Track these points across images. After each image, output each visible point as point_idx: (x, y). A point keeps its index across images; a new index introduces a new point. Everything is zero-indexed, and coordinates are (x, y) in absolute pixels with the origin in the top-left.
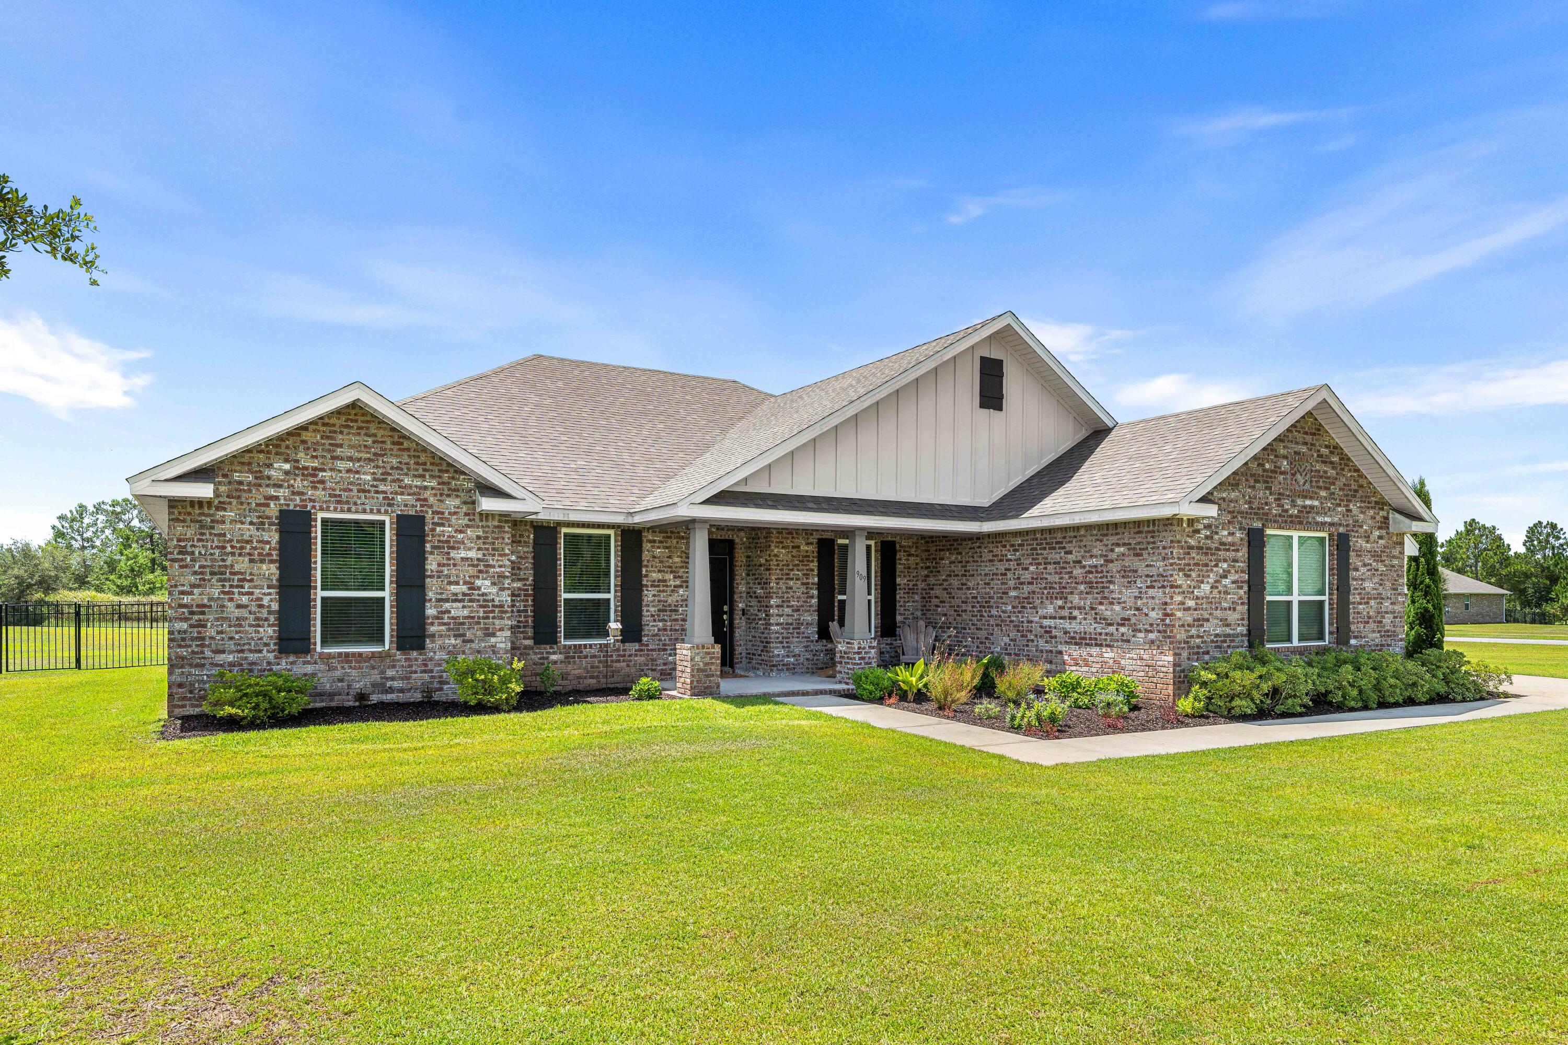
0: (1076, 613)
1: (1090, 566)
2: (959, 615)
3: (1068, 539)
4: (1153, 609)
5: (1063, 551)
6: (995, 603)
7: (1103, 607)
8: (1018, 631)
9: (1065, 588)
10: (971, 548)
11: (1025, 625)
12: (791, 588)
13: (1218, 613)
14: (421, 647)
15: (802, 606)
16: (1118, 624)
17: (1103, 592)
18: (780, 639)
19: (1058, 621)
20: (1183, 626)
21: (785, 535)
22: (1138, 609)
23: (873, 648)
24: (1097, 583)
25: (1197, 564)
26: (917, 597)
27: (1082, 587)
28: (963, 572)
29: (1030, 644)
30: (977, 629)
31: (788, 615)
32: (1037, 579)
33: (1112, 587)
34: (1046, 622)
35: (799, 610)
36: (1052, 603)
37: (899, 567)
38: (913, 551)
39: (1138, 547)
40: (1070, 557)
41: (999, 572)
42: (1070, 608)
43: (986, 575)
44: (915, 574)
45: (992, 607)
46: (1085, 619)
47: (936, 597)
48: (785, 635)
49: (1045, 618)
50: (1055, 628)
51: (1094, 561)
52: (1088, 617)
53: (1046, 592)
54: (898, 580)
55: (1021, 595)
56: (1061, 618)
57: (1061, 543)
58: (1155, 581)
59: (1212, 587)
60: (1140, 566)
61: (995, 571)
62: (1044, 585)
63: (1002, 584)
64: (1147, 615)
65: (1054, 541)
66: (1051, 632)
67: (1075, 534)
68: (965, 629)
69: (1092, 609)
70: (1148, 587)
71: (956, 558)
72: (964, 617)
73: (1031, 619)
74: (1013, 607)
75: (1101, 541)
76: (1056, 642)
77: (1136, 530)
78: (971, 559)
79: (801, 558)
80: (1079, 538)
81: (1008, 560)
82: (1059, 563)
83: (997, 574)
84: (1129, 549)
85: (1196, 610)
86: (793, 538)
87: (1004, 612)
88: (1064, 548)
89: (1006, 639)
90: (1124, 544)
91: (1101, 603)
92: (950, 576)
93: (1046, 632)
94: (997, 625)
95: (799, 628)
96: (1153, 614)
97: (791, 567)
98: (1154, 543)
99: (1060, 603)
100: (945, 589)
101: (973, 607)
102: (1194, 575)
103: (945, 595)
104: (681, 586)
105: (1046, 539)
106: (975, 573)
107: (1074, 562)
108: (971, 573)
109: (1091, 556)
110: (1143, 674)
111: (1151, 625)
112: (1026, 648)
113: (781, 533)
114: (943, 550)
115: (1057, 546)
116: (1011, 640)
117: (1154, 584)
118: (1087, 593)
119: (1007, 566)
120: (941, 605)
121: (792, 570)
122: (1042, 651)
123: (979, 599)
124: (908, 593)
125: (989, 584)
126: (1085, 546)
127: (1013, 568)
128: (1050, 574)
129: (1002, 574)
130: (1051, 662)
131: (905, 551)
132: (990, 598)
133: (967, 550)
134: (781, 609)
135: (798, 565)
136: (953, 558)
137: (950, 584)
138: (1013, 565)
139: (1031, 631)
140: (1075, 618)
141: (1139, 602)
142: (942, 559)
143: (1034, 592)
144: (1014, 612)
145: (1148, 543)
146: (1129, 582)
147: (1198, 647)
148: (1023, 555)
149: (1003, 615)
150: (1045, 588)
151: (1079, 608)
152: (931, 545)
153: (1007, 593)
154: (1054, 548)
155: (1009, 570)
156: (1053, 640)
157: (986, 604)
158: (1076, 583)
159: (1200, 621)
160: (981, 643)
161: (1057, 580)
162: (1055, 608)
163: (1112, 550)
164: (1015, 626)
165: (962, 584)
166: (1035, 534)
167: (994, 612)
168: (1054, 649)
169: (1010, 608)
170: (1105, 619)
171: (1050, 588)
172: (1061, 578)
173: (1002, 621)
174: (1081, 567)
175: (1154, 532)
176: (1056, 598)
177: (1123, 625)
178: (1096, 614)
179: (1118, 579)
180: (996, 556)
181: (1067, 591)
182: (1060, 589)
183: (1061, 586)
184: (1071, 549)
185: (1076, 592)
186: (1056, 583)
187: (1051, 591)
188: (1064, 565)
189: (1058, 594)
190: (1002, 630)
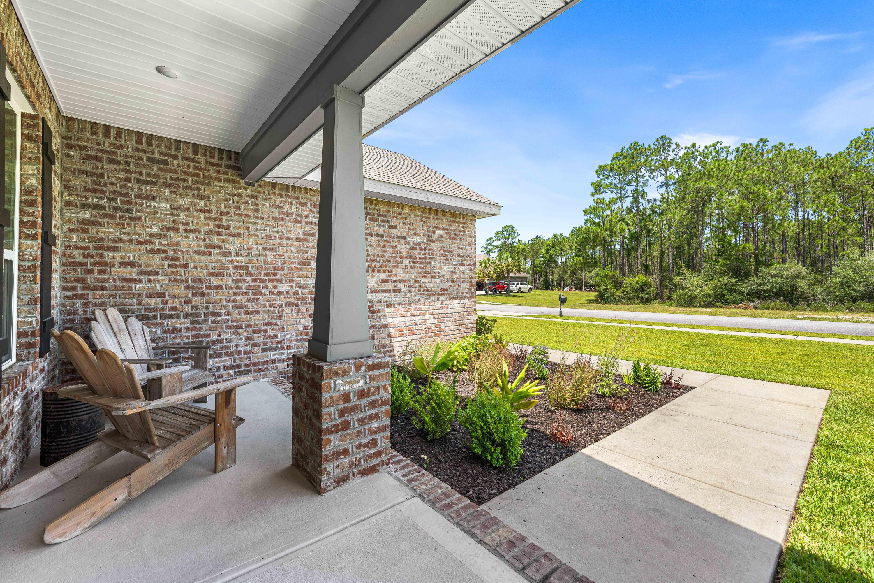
0: (400, 286)
1: (414, 243)
3: (391, 214)
4: (463, 281)
5: (386, 225)
6: (285, 275)
7: (426, 280)
9: (389, 261)
16: (439, 294)
17: (426, 267)
19: (381, 295)
22: (453, 282)
24: (420, 258)
27: (407, 262)
33: (433, 263)
36: (373, 276)
39: (453, 233)
42: (395, 281)
43: (267, 237)
45: (279, 281)
46: (410, 291)
50: (378, 302)
51: (417, 239)
52: (413, 289)
56: (387, 291)
57: (385, 216)
58: (465, 260)
60: (454, 247)
61: (285, 234)
63: (299, 251)
64: (459, 286)
66: (372, 307)
69: (417, 281)
70: (460, 265)
75: (424, 222)
77: (452, 219)
80: (403, 216)
82: (382, 236)
83: (288, 238)
84: (446, 233)
87: (302, 287)
88: (388, 221)
89: (307, 322)
90: (442, 229)
91: (424, 277)
94: (290, 305)
96: (463, 285)
98: (463, 231)
99: (383, 276)
106: (243, 232)
107: (399, 237)
109: (415, 234)
110: (457, 332)
111: (462, 293)
115: (380, 218)
117: (464, 262)
118: (411, 267)
123: (252, 270)
125: (272, 250)
126: (410, 224)
132: (275, 268)
140: (400, 291)
141: (454, 276)
145: (460, 231)
146: (447, 260)
149: (300, 291)
151: (404, 281)
153: (307, 264)
154: (377, 220)
155: (310, 234)
156: (376, 315)
158: (401, 257)
161: (380, 253)
162: (377, 282)
163: (434, 232)
167: (284, 287)
168: (377, 324)
169: (311, 282)
170: (427, 291)
171: (372, 261)
172: (384, 252)
173: (300, 298)
174: (405, 243)
175: (464, 223)
176: (379, 271)
177: (443, 294)
178: (420, 286)
179: (438, 257)
180: (286, 214)
181: (391, 264)
182: (383, 261)
183: (385, 259)
184: (395, 224)
185: (400, 266)
186: (378, 256)
187: (373, 264)
188: (388, 239)
189: (381, 266)
190: (299, 311)
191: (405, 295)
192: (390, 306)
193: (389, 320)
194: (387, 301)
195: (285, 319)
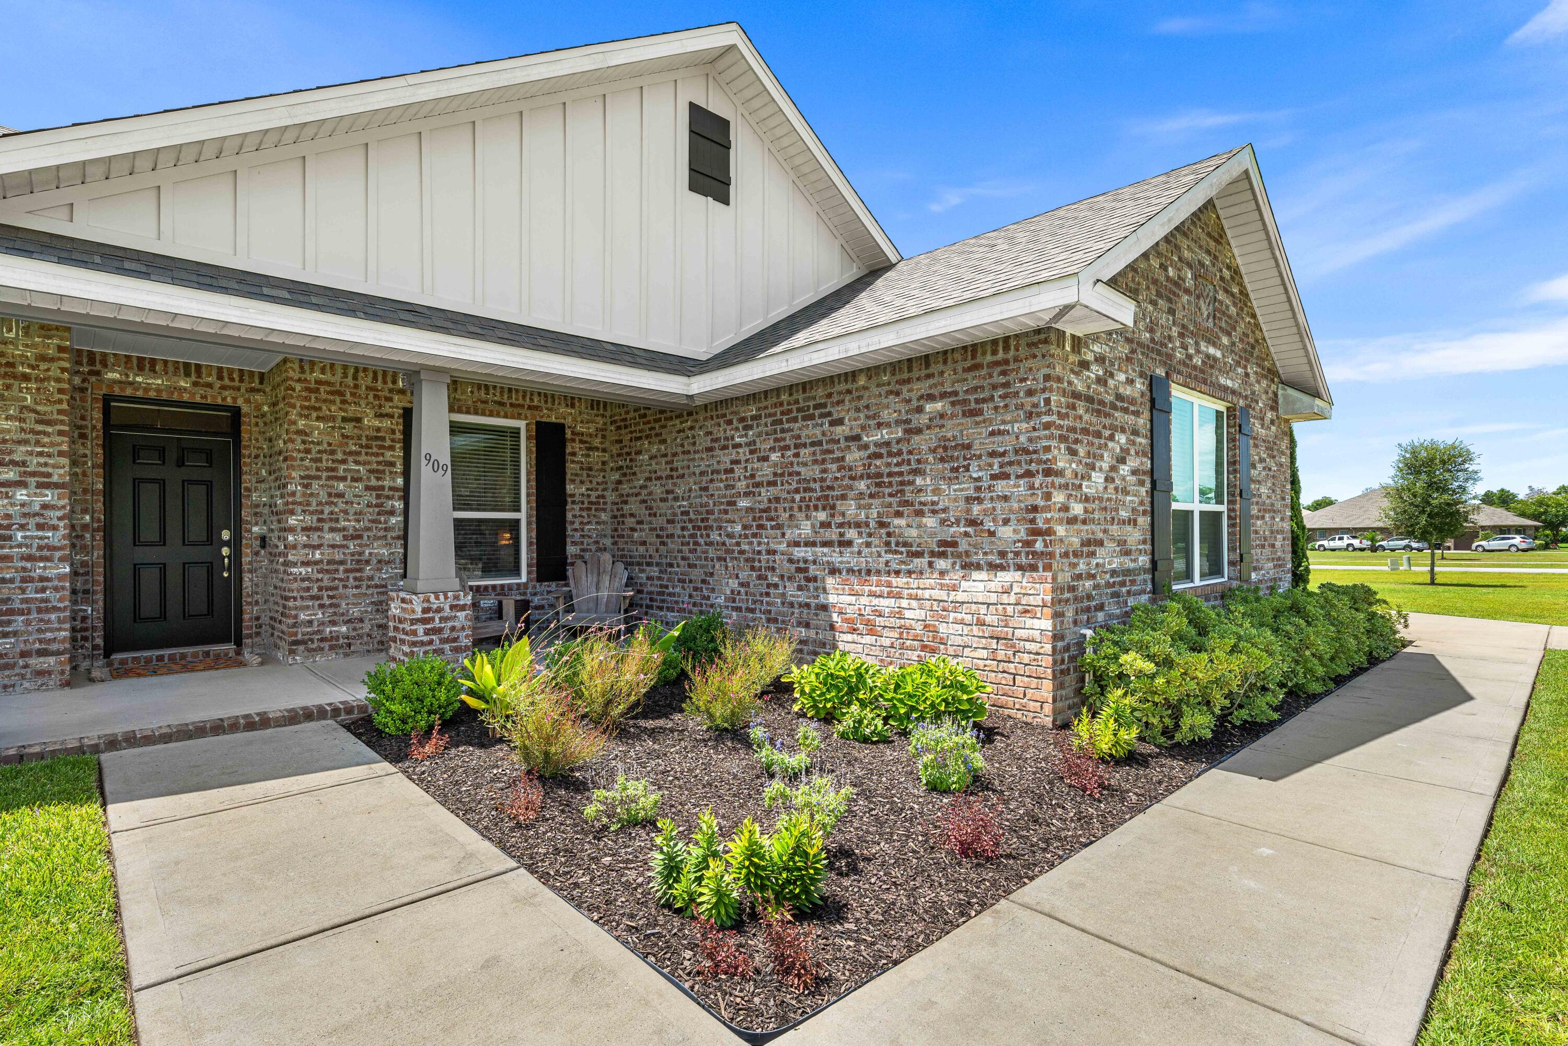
0: (851, 534)
1: (876, 444)
2: (663, 543)
3: (835, 398)
4: (1006, 522)
5: (826, 421)
6: (715, 520)
7: (902, 522)
8: (753, 568)
9: (831, 488)
10: (679, 432)
11: (764, 557)
12: (341, 495)
13: (1114, 529)
15: (369, 529)
16: (933, 554)
17: (902, 492)
18: (315, 591)
19: (819, 550)
20: (1066, 555)
21: (324, 396)
22: (972, 523)
23: (463, 608)
24: (890, 475)
25: (1085, 431)
26: (604, 516)
27: (862, 485)
28: (668, 472)
29: (772, 591)
30: (690, 566)
31: (333, 546)
32: (782, 475)
33: (919, 481)
34: (799, 553)
35: (360, 537)
36: (808, 518)
37: (571, 468)
38: (597, 442)
39: (972, 397)
40: (840, 431)
41: (722, 467)
42: (841, 525)
43: (702, 474)
44: (600, 479)
45: (711, 527)
46: (868, 545)
47: (632, 515)
48: (326, 583)
49: (797, 544)
50: (814, 562)
51: (884, 434)
52: (875, 541)
53: (797, 497)
54: (570, 488)
55: (757, 506)
56: (825, 544)
57: (824, 406)
58: (1011, 463)
59: (1106, 480)
60: (978, 435)
61: (716, 467)
62: (794, 485)
63: (727, 487)
64: (992, 534)
65: (811, 403)
66: (806, 570)
67: (849, 386)
68: (671, 565)
69: (882, 525)
70: (994, 477)
71: (659, 450)
72: (671, 546)
73: (773, 546)
74: (745, 527)
75: (898, 394)
76: (816, 589)
77: (968, 364)
78: (680, 449)
79: (364, 441)
80: (855, 394)
81: (739, 446)
82: (820, 443)
83: (718, 472)
84: (953, 404)
85: (1084, 522)
86: (343, 402)
87: (729, 535)
88: (829, 414)
89: (733, 583)
90: (943, 396)
91: (899, 514)
92: (650, 479)
93: (799, 570)
94: (719, 559)
95: (360, 570)
96: (1006, 532)
97: (340, 456)
98: (1006, 385)
99: (822, 516)
100: (644, 501)
101: (683, 529)
102: (1082, 452)
103: (642, 511)
104: (22, 484)
105: (797, 402)
106: (686, 471)
107: (847, 439)
108: (680, 471)
109: (879, 425)
110: (984, 654)
111: (1002, 554)
112: (765, 599)
113: (317, 391)
114: (640, 438)
115: (817, 412)
116: (742, 585)
117: (1007, 469)
118: (871, 496)
119: (733, 457)
120: (638, 527)
121: (344, 462)
122: (792, 605)
123: (692, 516)
124: (589, 509)
125: (706, 489)
126: (867, 407)
127: (743, 459)
128: (805, 464)
129: (727, 471)
130: (807, 625)
131: (581, 442)
132: (708, 512)
133: (674, 435)
134: (315, 536)
135: (358, 453)
136: (654, 450)
137: (650, 493)
138: (743, 453)
139: (773, 569)
140: (849, 543)
141: (976, 509)
142: (639, 453)
143: (777, 500)
144: (746, 536)
145: (994, 387)
146: (955, 470)
147: (1089, 597)
148: (759, 435)
149: (728, 541)
150: (797, 491)
151: (858, 525)
152: (623, 431)
153: (734, 504)
154: (812, 417)
155: (737, 462)
156: (811, 585)
157: (703, 525)
158: (852, 478)
159: (1092, 544)
160: (696, 589)
161: (818, 475)
162: (813, 526)
163: (920, 410)
164: (747, 560)
165: (668, 492)
166: (778, 396)
167: (715, 536)
168: (813, 602)
169: (738, 528)
170: (905, 544)
171: (805, 490)
172: (824, 471)
173: (728, 551)
174: (860, 448)
175: (1006, 362)
176: (816, 508)
177: (943, 555)
178: (889, 534)
179: (931, 464)
180: (716, 440)
181: (836, 493)
182: (822, 490)
183: (824, 484)
184: (841, 415)
185: (851, 494)
186: (815, 480)
187: (807, 495)
188: (830, 447)
189: (818, 499)
190: (727, 567)
191: (859, 553)
192: (834, 571)
193: (832, 599)
194: (828, 562)
195: (716, 577)
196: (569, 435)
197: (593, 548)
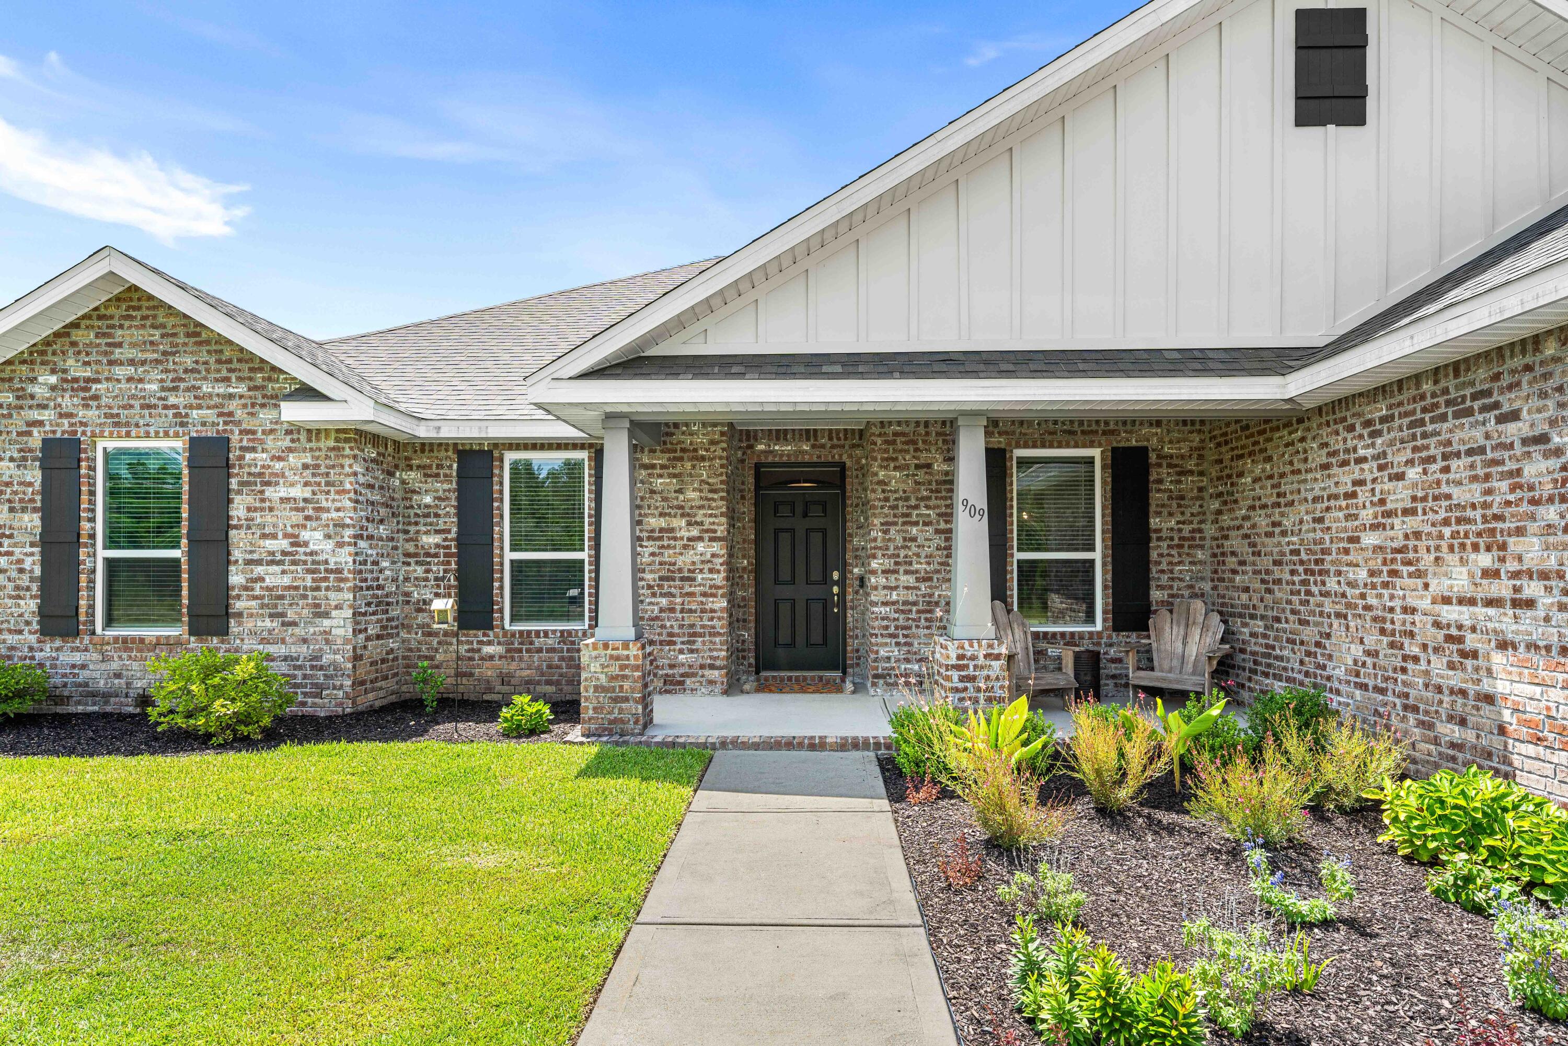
0: (1532, 589)
2: (1269, 591)
3: (1506, 380)
5: (1492, 416)
6: (1333, 562)
8: (1383, 631)
9: (1498, 518)
10: (1287, 445)
11: (1398, 616)
12: (914, 539)
14: (223, 632)
15: (938, 572)
18: (892, 630)
19: (1481, 611)
21: (900, 446)
23: (997, 657)
26: (1200, 555)
27: (1551, 513)
28: (1274, 499)
29: (1410, 666)
30: (1302, 622)
31: (907, 588)
32: (1424, 499)
34: (1450, 613)
35: (930, 579)
36: (1463, 562)
37: (1156, 497)
38: (1191, 465)
40: (1512, 430)
41: (1341, 490)
42: (1516, 575)
43: (1316, 500)
44: (1196, 509)
45: (1327, 572)
47: (1233, 553)
48: (901, 622)
49: (1447, 601)
50: (1474, 629)
53: (1447, 531)
54: (1154, 522)
55: (1389, 543)
56: (1490, 603)
57: (1488, 393)
61: (1334, 490)
62: (1442, 514)
63: (1348, 517)
65: (1468, 392)
66: (1460, 640)
67: (1528, 360)
68: (1278, 620)
71: (1264, 470)
72: (1278, 595)
73: (1411, 602)
74: (1372, 573)
76: (1477, 669)
78: (1288, 468)
79: (934, 487)
80: (1539, 370)
81: (1363, 460)
82: (1482, 450)
83: (1336, 497)
86: (916, 450)
87: (1351, 584)
88: (1497, 405)
89: (1357, 651)
92: (1253, 508)
93: (1449, 638)
94: (1338, 615)
95: (930, 611)
97: (913, 502)
99: (1485, 560)
100: (1247, 536)
101: (1293, 572)
103: (1243, 549)
104: (700, 539)
105: (1446, 391)
106: (1296, 497)
107: (1525, 442)
108: (1290, 497)
112: (1401, 677)
113: (894, 442)
114: (1241, 457)
115: (1477, 405)
116: (1368, 653)
119: (1357, 476)
120: (1240, 569)
121: (916, 507)
122: (1439, 689)
123: (1304, 556)
124: (1180, 546)
125: (1320, 520)
126: (1560, 389)
127: (1369, 477)
128: (1459, 483)
129: (1347, 496)
130: (1463, 722)
131: (1170, 466)
132: (1323, 552)
133: (1282, 449)
134: (892, 578)
135: (929, 498)
136: (1258, 471)
137: (1254, 526)
138: (1369, 470)
139: (1412, 634)
140: (1530, 604)
142: (1241, 475)
143: (1417, 535)
144: (1374, 586)
148: (1391, 443)
149: (1349, 592)
150: (1446, 522)
151: (1544, 576)
152: (1224, 449)
153: (1356, 540)
154: (1469, 412)
155: (1360, 483)
156: (1469, 663)
157: (1317, 569)
158: (1534, 502)
160: (1308, 654)
161: (1478, 498)
162: (1471, 575)
164: (1375, 619)
165: (1274, 524)
166: (1418, 386)
167: (1332, 584)
168: (1473, 689)
169: (1362, 574)
171: (1459, 521)
172: (1489, 492)
173: (1349, 605)
174: (1546, 455)
176: (1476, 548)
180: (1334, 454)
181: (1507, 525)
182: (1485, 519)
183: (1489, 512)
184: (1516, 405)
185: (1532, 527)
186: (1473, 506)
187: (1462, 528)
188: (1497, 455)
189: (1479, 535)
190: (1347, 628)
191: (1547, 619)
192: (1503, 645)
193: (1501, 687)
194: (1495, 631)
195: (1334, 640)
196: (1153, 457)
197: (1186, 593)
